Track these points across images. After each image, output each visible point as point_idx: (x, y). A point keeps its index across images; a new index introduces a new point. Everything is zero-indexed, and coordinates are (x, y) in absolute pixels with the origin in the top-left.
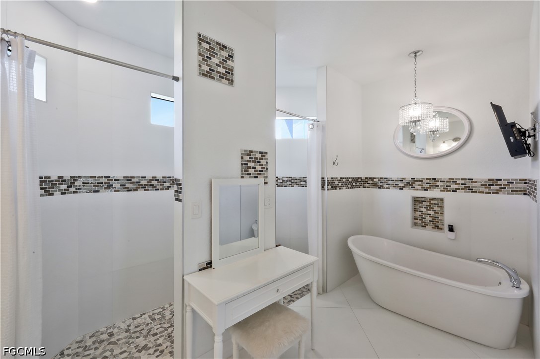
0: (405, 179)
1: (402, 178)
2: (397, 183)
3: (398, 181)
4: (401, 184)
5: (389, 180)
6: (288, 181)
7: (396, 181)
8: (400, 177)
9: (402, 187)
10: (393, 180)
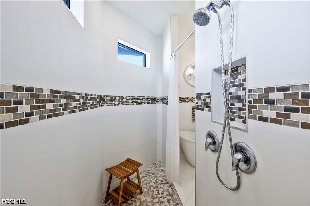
0: (189, 97)
1: (188, 97)
2: (185, 100)
3: (186, 98)
4: (187, 101)
5: (181, 98)
6: (130, 100)
7: (185, 98)
8: (187, 96)
9: (188, 102)
10: (183, 98)
